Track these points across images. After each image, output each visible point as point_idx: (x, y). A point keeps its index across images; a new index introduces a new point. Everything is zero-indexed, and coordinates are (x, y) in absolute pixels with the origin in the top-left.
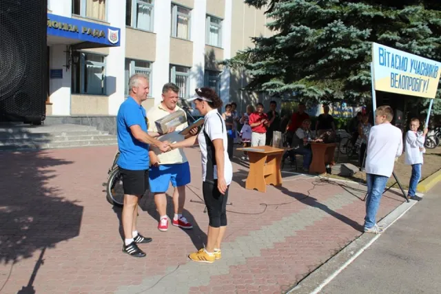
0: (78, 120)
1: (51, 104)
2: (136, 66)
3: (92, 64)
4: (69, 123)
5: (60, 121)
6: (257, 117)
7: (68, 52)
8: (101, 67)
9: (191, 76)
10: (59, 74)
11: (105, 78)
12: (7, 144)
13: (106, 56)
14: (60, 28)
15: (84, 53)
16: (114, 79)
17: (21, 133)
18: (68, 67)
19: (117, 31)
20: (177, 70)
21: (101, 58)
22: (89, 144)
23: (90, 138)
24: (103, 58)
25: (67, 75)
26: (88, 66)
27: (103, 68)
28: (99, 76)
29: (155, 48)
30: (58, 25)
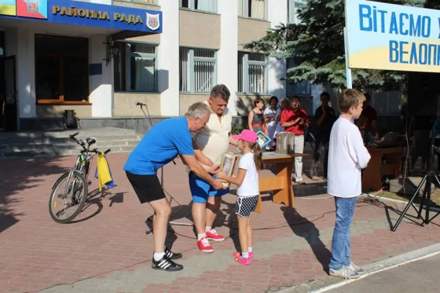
0: (121, 122)
1: (91, 104)
2: (195, 56)
3: (140, 56)
4: (111, 126)
5: (99, 124)
6: (291, 114)
7: (108, 43)
8: (152, 59)
9: (269, 66)
10: (97, 69)
11: (156, 72)
12: (25, 150)
13: (157, 45)
14: (88, 16)
15: (129, 43)
16: (166, 73)
17: (43, 138)
18: (108, 60)
19: (158, 16)
20: (250, 59)
21: (151, 48)
22: (121, 150)
23: (124, 143)
24: (154, 48)
25: (109, 70)
26: (136, 58)
27: (154, 60)
28: (151, 70)
29: (219, 32)
30: (86, 13)
